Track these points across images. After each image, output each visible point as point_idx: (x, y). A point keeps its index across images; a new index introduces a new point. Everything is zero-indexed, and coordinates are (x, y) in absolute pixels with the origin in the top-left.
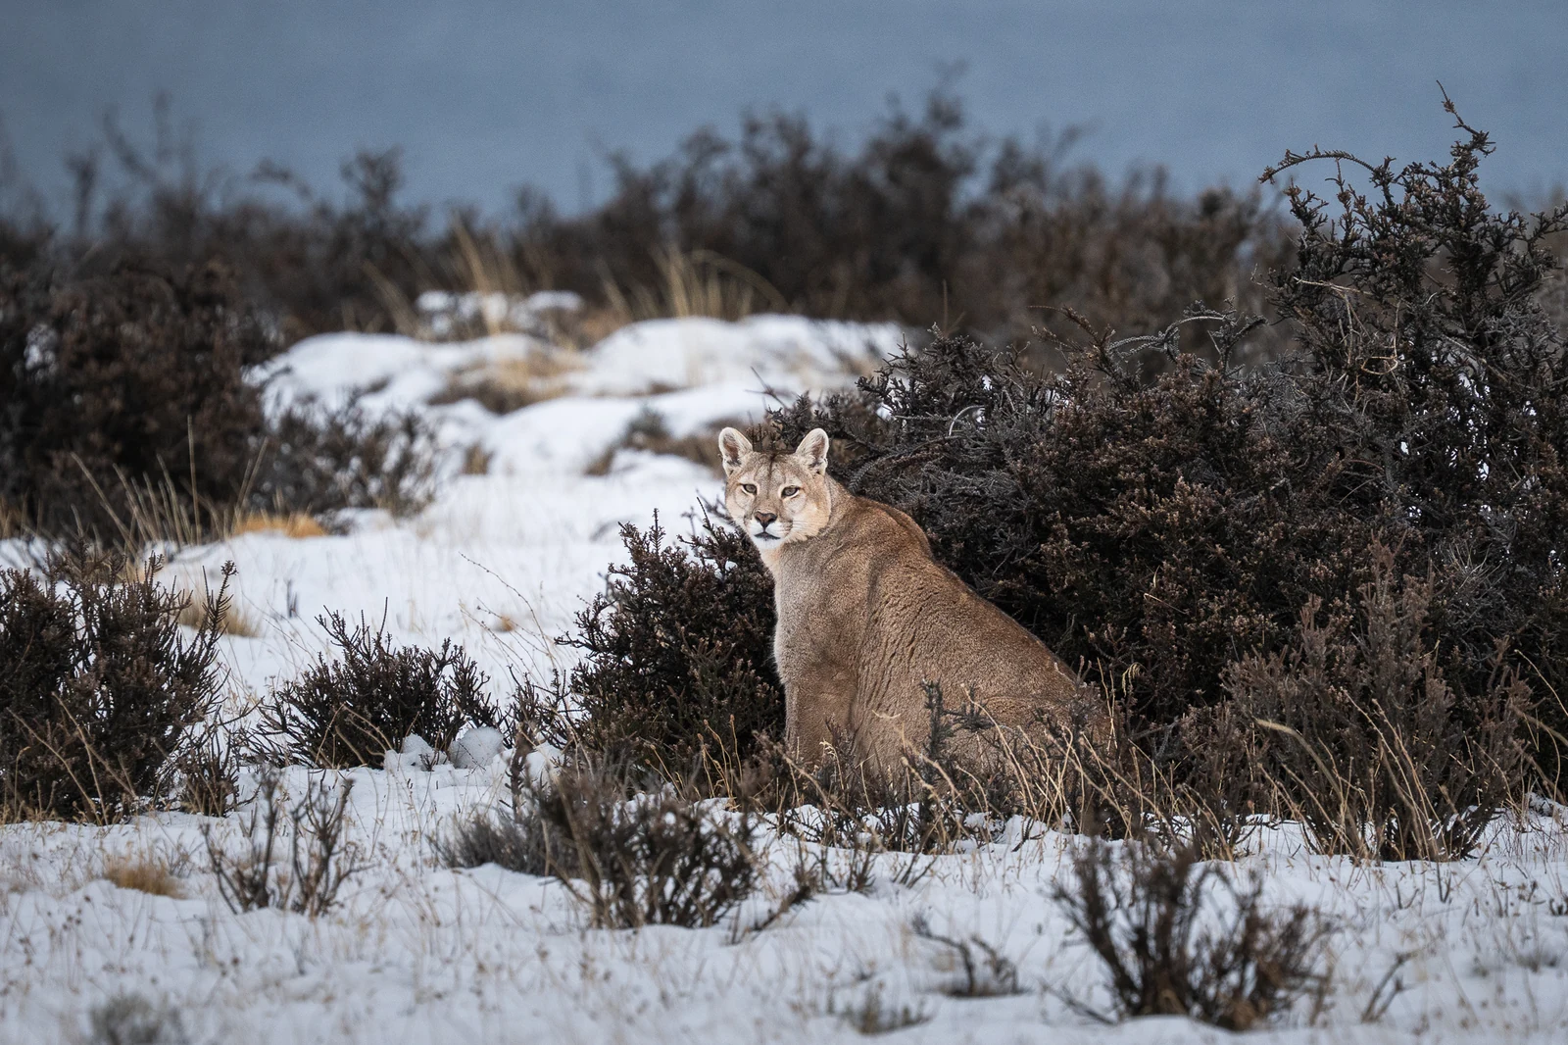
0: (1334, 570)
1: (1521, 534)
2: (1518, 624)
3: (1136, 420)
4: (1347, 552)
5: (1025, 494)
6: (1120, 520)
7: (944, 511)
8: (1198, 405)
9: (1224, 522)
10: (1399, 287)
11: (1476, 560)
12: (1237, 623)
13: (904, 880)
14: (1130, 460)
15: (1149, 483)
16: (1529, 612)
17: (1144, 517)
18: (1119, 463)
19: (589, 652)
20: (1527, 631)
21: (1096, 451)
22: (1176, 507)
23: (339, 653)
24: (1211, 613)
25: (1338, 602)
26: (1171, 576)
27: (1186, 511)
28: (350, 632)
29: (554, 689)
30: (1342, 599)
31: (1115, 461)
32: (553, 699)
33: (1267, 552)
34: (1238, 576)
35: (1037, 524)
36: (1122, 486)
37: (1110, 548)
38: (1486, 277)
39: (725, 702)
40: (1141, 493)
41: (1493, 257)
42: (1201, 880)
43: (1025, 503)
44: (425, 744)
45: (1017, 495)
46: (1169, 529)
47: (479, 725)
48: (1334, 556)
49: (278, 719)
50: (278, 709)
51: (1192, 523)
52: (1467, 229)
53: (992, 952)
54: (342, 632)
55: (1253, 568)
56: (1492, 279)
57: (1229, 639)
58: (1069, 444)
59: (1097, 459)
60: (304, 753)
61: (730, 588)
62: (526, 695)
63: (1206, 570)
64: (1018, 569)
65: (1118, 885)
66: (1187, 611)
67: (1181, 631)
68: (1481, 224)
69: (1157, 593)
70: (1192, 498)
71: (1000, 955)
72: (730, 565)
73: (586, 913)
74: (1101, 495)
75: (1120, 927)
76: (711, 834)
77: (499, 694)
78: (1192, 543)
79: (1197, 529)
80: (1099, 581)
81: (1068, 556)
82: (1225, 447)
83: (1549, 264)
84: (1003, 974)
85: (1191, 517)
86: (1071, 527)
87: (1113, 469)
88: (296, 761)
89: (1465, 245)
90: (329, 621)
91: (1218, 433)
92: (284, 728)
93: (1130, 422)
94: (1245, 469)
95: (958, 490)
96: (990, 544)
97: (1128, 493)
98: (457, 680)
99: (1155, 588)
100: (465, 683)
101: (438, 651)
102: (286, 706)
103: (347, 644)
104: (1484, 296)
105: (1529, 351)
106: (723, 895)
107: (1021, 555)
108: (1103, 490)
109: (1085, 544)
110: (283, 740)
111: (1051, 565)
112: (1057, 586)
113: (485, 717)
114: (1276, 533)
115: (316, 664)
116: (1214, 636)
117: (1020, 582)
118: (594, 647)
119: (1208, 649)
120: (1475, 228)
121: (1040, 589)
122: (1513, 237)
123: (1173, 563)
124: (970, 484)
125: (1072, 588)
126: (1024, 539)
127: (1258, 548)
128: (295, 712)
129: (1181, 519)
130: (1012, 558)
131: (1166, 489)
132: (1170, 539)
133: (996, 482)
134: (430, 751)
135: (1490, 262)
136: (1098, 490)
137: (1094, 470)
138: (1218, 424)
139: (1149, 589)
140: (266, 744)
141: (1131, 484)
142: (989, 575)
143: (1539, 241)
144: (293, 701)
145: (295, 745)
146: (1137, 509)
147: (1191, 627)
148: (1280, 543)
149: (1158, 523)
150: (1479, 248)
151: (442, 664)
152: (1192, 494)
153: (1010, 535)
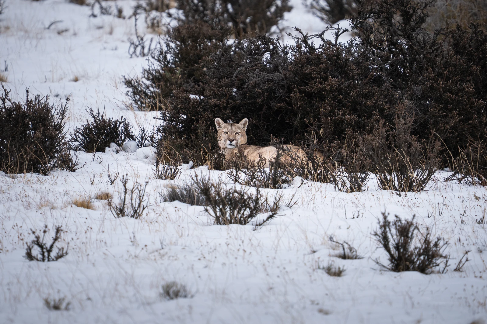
0: (372, 102)
1: (423, 93)
2: (423, 118)
3: (315, 59)
4: (376, 98)
5: (285, 79)
6: (313, 88)
7: (262, 84)
8: (334, 56)
9: (342, 88)
10: (387, 23)
11: (411, 100)
12: (347, 117)
13: (288, 206)
14: (315, 71)
15: (321, 78)
16: (425, 115)
17: (320, 87)
18: (312, 72)
19: (163, 121)
20: (425, 120)
21: (305, 68)
22: (329, 85)
23: (92, 120)
24: (339, 114)
25: (374, 112)
26: (328, 104)
27: (332, 86)
28: (95, 114)
29: (153, 131)
30: (376, 111)
31: (311, 71)
32: (153, 134)
33: (354, 97)
34: (346, 104)
35: (288, 88)
36: (313, 78)
37: (310, 95)
38: (410, 20)
39: (207, 139)
40: (319, 81)
41: (412, 14)
42: (413, 231)
43: (285, 82)
44: (116, 145)
45: (283, 79)
46: (327, 91)
47: (130, 140)
48: (373, 99)
49: (75, 137)
50: (75, 135)
51: (333, 89)
52: (406, 7)
53: (349, 245)
54: (92, 114)
55: (350, 102)
56: (412, 20)
57: (344, 122)
58: (298, 66)
59: (306, 70)
60: (82, 147)
61: (203, 104)
62: (143, 132)
63: (337, 102)
64: (283, 100)
65: (392, 232)
66: (332, 114)
67: (331, 119)
68: (409, 5)
69: (324, 109)
70: (333, 82)
71: (352, 246)
72: (202, 97)
73: (213, 220)
74: (307, 80)
75: (392, 243)
76: (247, 198)
77: (135, 131)
78: (333, 95)
79: (334, 91)
80: (307, 105)
81: (299, 98)
82: (341, 68)
83: (428, 16)
84: (352, 251)
85: (333, 88)
86: (299, 90)
87: (310, 73)
88: (80, 150)
89: (405, 11)
90: (89, 111)
91: (339, 64)
92: (76, 140)
93: (314, 60)
94: (347, 74)
95: (266, 78)
96: (275, 93)
97: (315, 80)
98: (124, 128)
99: (323, 107)
100: (126, 128)
101: (120, 120)
102: (77, 134)
103: (94, 117)
104: (410, 25)
105: (423, 41)
106: (251, 216)
107: (284, 96)
108: (307, 79)
109: (303, 94)
110: (76, 143)
111: (293, 100)
112: (295, 106)
113: (132, 137)
114: (356, 92)
115: (86, 123)
116: (340, 121)
117: (284, 104)
118: (164, 120)
119: (338, 124)
120: (408, 6)
121: (289, 106)
122: (418, 9)
123: (328, 100)
124: (270, 76)
125: (300, 107)
126: (285, 92)
127: (352, 96)
128: (80, 136)
129: (330, 88)
130: (281, 97)
131: (326, 79)
132: (327, 93)
133: (276, 76)
134: (118, 147)
135: (412, 16)
136: (306, 79)
137: (305, 73)
138: (340, 62)
139: (322, 108)
140: (72, 144)
141: (316, 78)
142: (274, 102)
143: (425, 10)
144: (80, 133)
145: (79, 145)
146: (318, 86)
147: (333, 118)
148: (357, 95)
149: (323, 89)
150: (409, 12)
151: (120, 123)
152: (333, 81)
153: (281, 91)
